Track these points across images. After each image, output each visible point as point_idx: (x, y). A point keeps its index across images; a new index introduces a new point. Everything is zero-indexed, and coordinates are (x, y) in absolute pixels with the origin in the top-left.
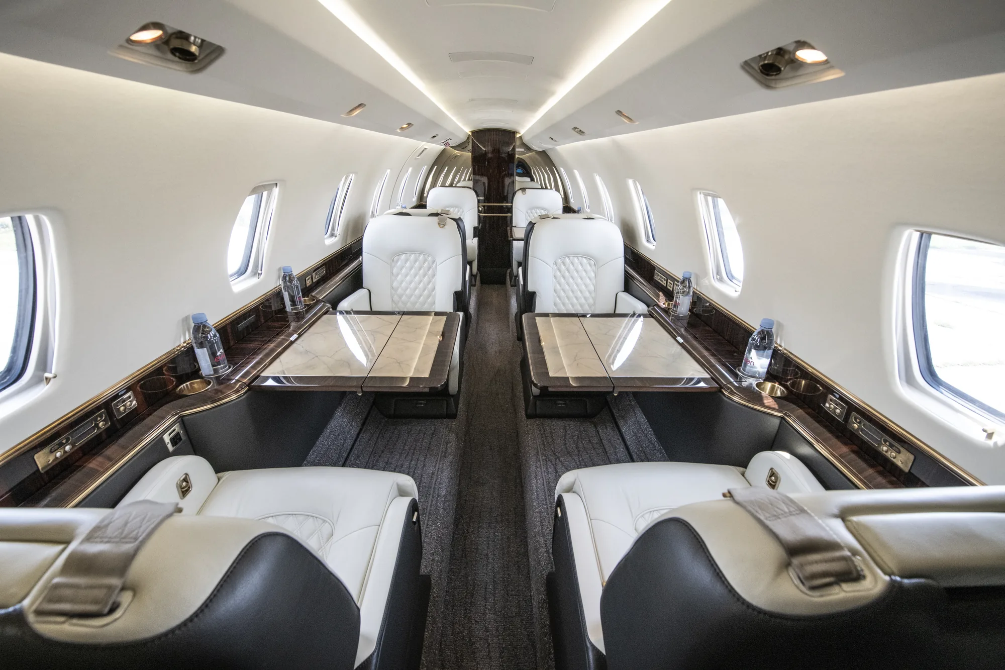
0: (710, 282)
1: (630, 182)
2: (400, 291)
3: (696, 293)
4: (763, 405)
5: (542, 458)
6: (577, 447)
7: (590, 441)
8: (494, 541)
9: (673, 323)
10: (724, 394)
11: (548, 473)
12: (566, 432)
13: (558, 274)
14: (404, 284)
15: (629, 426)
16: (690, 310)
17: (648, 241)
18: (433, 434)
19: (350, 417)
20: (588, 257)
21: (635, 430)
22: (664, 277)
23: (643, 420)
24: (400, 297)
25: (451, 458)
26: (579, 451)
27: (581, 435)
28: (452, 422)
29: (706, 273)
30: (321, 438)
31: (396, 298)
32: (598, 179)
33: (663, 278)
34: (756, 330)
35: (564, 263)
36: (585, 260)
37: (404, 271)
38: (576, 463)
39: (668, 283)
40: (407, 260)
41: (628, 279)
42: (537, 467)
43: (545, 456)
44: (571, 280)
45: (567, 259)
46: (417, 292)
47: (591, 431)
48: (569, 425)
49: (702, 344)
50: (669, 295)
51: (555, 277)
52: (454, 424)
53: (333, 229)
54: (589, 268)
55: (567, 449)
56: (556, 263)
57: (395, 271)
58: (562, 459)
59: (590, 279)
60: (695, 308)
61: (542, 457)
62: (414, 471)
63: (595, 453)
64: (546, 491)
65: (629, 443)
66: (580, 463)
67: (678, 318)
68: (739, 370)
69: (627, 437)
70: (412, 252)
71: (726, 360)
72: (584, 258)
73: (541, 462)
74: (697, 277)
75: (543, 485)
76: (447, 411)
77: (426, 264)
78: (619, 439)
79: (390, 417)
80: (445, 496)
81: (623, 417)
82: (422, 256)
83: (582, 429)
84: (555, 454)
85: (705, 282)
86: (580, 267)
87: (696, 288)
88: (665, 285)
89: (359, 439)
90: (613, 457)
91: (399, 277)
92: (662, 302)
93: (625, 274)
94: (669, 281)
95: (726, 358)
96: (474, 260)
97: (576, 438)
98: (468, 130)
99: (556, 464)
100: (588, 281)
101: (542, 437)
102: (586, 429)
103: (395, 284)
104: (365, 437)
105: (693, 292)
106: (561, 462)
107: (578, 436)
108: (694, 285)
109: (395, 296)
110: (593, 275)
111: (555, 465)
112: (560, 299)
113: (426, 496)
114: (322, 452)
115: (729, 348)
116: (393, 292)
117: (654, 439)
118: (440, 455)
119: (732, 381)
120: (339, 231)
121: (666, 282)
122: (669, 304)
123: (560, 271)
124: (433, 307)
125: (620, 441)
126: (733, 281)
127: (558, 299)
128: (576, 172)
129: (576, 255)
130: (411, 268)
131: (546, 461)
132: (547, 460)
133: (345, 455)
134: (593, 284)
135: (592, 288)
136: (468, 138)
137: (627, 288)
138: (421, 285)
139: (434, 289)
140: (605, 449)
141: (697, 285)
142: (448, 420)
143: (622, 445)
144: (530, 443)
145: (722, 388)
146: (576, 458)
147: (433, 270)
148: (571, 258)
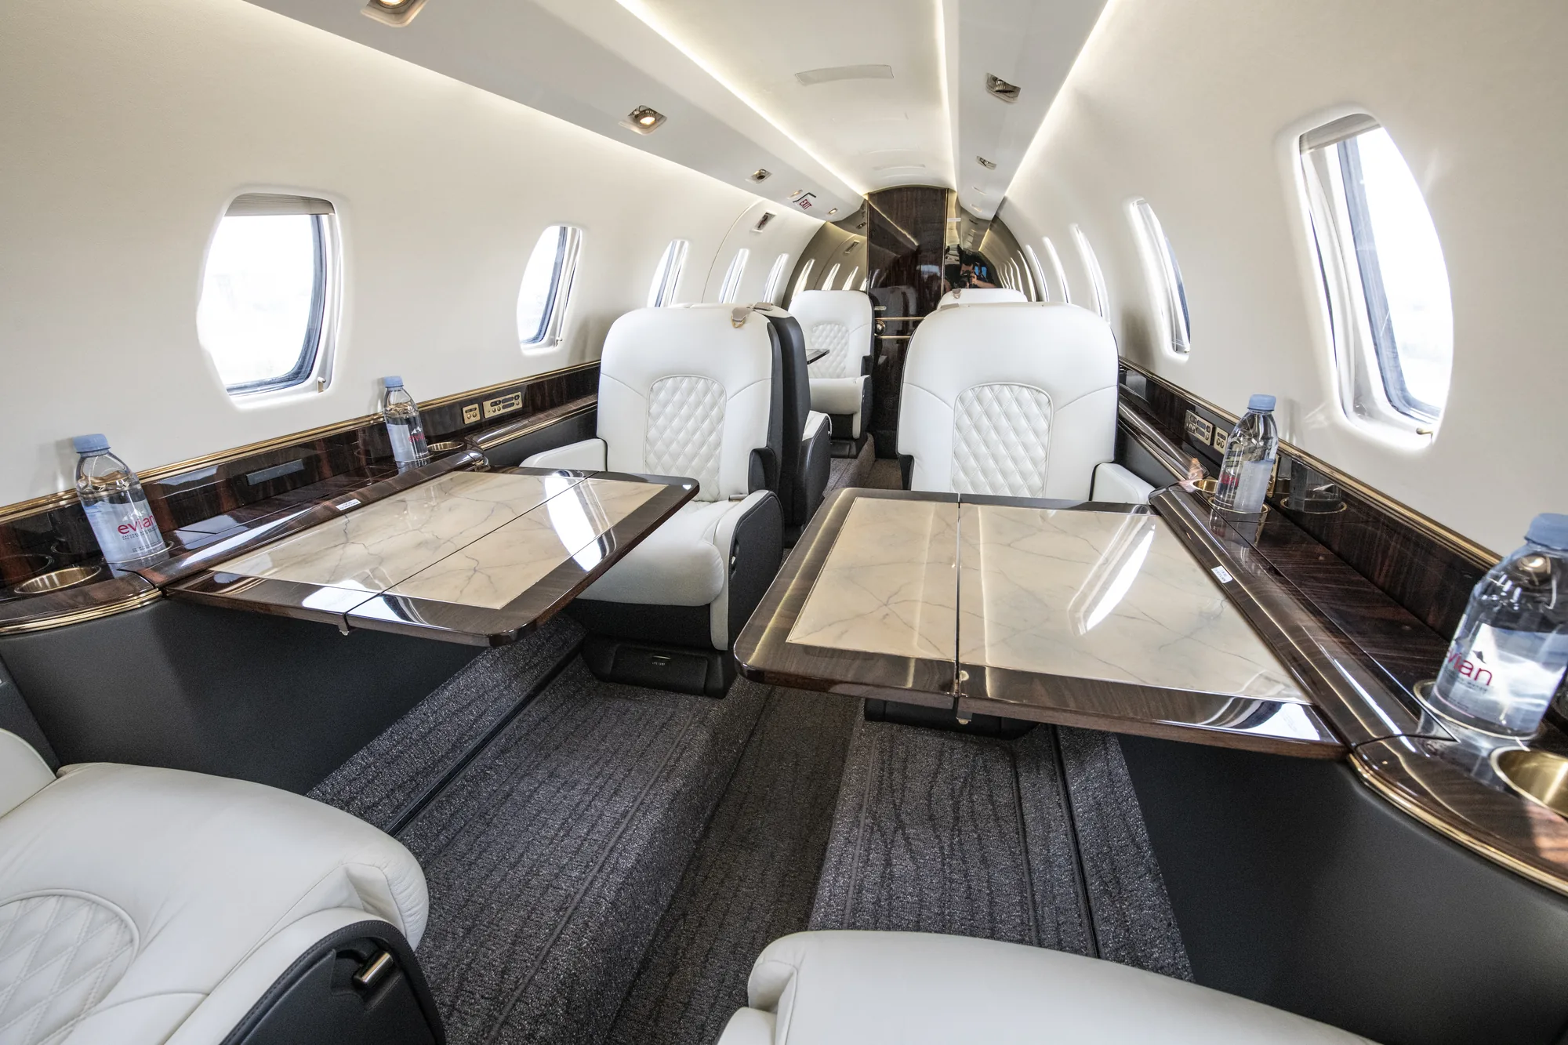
0: (1329, 417)
1: (1133, 210)
2: (659, 446)
3: (1289, 455)
4: (1532, 855)
5: (866, 820)
6: (956, 808)
7: (991, 796)
8: (730, 995)
9: (1215, 533)
10: (1358, 777)
11: (867, 862)
12: (940, 765)
13: (966, 421)
14: (668, 433)
15: (1087, 780)
16: (1267, 501)
17: (1178, 349)
18: (664, 725)
19: (510, 671)
20: (1034, 386)
21: (1100, 795)
22: (1207, 424)
23: (1122, 772)
24: (659, 458)
25: (679, 782)
26: (957, 819)
27: (973, 778)
28: (713, 705)
29: (1317, 393)
30: (424, 708)
31: (652, 458)
32: (1080, 239)
33: (1203, 426)
34: (1499, 558)
35: (980, 400)
36: (1026, 393)
37: (669, 409)
38: (942, 848)
39: (1217, 437)
40: (675, 390)
41: (1124, 437)
42: (848, 841)
43: (874, 818)
44: (993, 435)
45: (987, 390)
46: (689, 449)
47: (1001, 772)
48: (952, 749)
49: (1295, 593)
50: (1212, 463)
51: (958, 427)
52: (716, 710)
53: (554, 333)
54: (1035, 409)
55: (929, 806)
56: (961, 399)
57: (655, 408)
58: (911, 831)
59: (1036, 433)
60: (1285, 496)
61: (866, 818)
62: (590, 802)
63: (994, 832)
64: (847, 911)
65: (1079, 825)
66: (952, 849)
67: (1228, 521)
68: (1426, 693)
69: (1079, 809)
70: (686, 374)
71: (1375, 651)
72: (1025, 389)
73: (861, 830)
74: (1292, 407)
75: (847, 892)
76: (707, 680)
77: (709, 396)
78: (1059, 805)
79: (602, 678)
80: (629, 873)
81: (1077, 753)
82: (701, 383)
83: (980, 763)
84: (898, 816)
85: (1316, 419)
86: (1015, 408)
87: (1287, 439)
88: (1208, 443)
89: (520, 716)
90: (1037, 850)
91: (661, 421)
92: (1193, 478)
93: (1118, 423)
94: (1218, 430)
95: (1375, 645)
96: (856, 413)
97: (958, 784)
98: (862, 192)
99: (892, 841)
100: (1032, 438)
101: (882, 769)
102: (989, 764)
103: (653, 433)
104: (534, 711)
105: (1280, 451)
106: (907, 839)
107: (966, 779)
108: (1281, 432)
109: (652, 455)
110: (1043, 425)
111: (889, 846)
112: (966, 473)
113: (587, 866)
114: (414, 736)
115: (1387, 613)
116: (648, 447)
117: (1142, 834)
118: (656, 774)
119: (1396, 731)
120: (563, 335)
121: (1210, 434)
122: (1210, 486)
123: (970, 415)
124: (716, 478)
125: (1060, 813)
126: (1411, 413)
127: (962, 475)
128: (1047, 241)
129: (1007, 383)
130: (682, 405)
131: (872, 829)
132: (876, 828)
133: (471, 746)
134: (1043, 446)
135: (1040, 452)
136: (863, 206)
137: (1122, 455)
138: (697, 436)
139: (718, 444)
140: (1024, 824)
141: (1292, 429)
142: (707, 700)
143: (1065, 826)
144: (853, 781)
145: (1352, 751)
146: (945, 836)
147: (719, 407)
148: (996, 388)
